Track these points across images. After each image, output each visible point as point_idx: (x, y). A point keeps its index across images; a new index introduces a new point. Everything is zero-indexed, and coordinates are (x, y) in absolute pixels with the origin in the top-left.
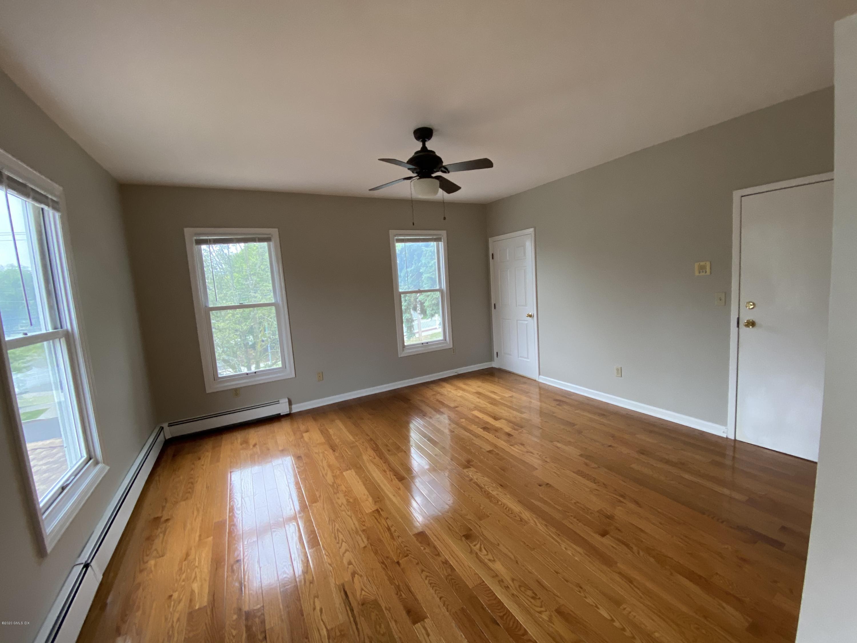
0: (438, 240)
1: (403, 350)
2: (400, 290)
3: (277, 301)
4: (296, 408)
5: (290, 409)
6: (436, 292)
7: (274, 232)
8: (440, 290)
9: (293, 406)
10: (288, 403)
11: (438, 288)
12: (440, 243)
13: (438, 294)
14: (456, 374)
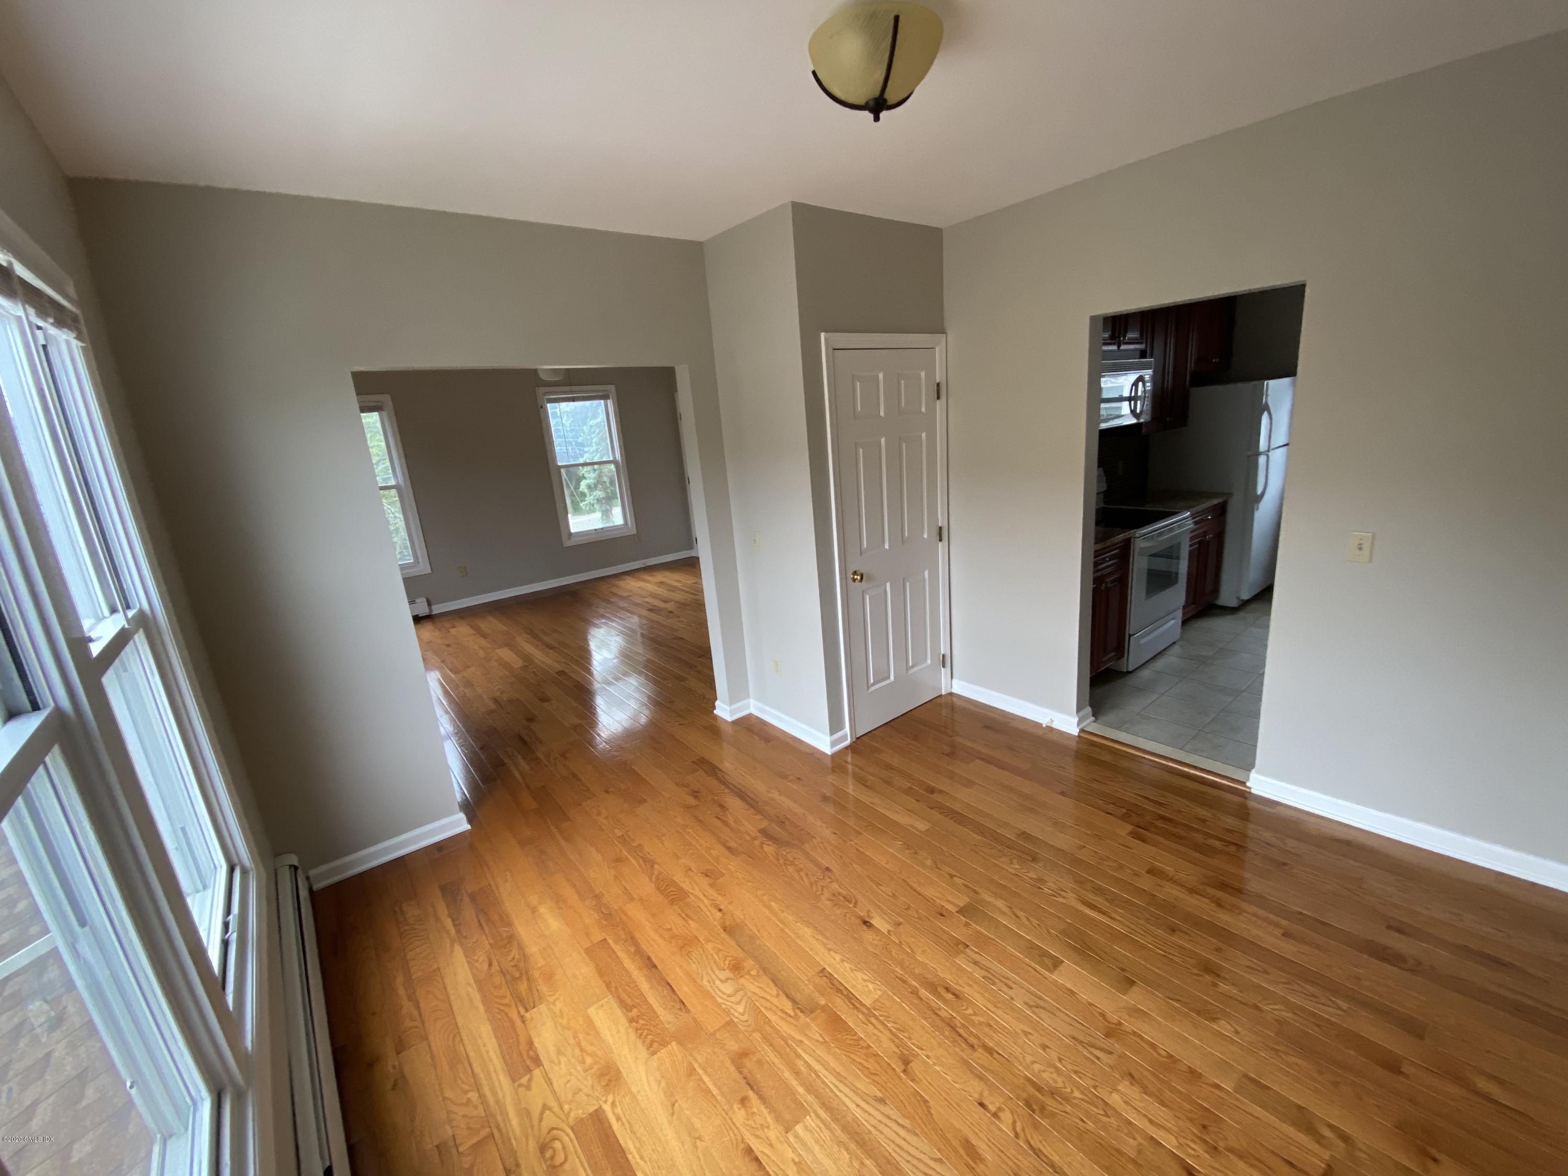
0: (605, 397)
1: (570, 539)
2: (560, 464)
3: (398, 482)
4: (437, 609)
5: (431, 610)
6: (610, 465)
7: (386, 399)
8: (614, 462)
9: (433, 607)
10: (426, 604)
11: (611, 459)
12: (609, 401)
13: (612, 467)
14: (644, 566)
